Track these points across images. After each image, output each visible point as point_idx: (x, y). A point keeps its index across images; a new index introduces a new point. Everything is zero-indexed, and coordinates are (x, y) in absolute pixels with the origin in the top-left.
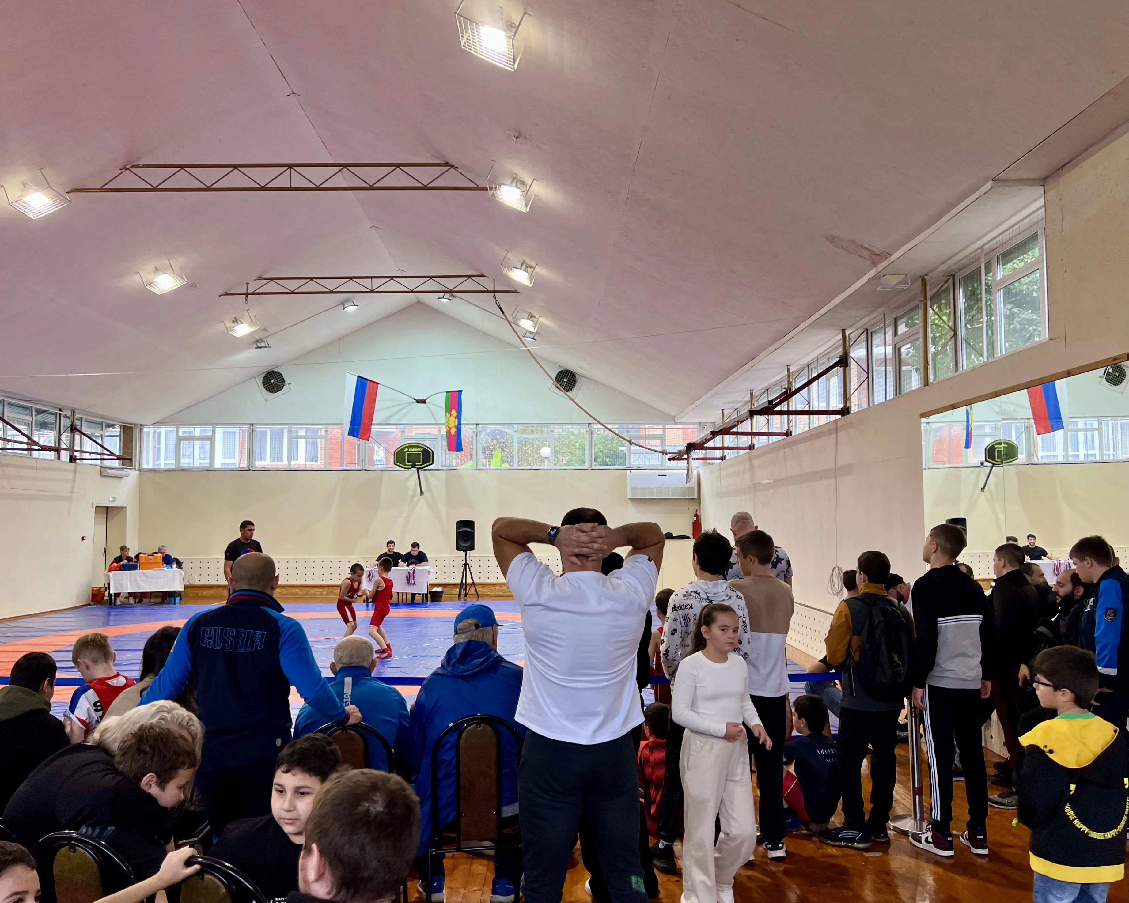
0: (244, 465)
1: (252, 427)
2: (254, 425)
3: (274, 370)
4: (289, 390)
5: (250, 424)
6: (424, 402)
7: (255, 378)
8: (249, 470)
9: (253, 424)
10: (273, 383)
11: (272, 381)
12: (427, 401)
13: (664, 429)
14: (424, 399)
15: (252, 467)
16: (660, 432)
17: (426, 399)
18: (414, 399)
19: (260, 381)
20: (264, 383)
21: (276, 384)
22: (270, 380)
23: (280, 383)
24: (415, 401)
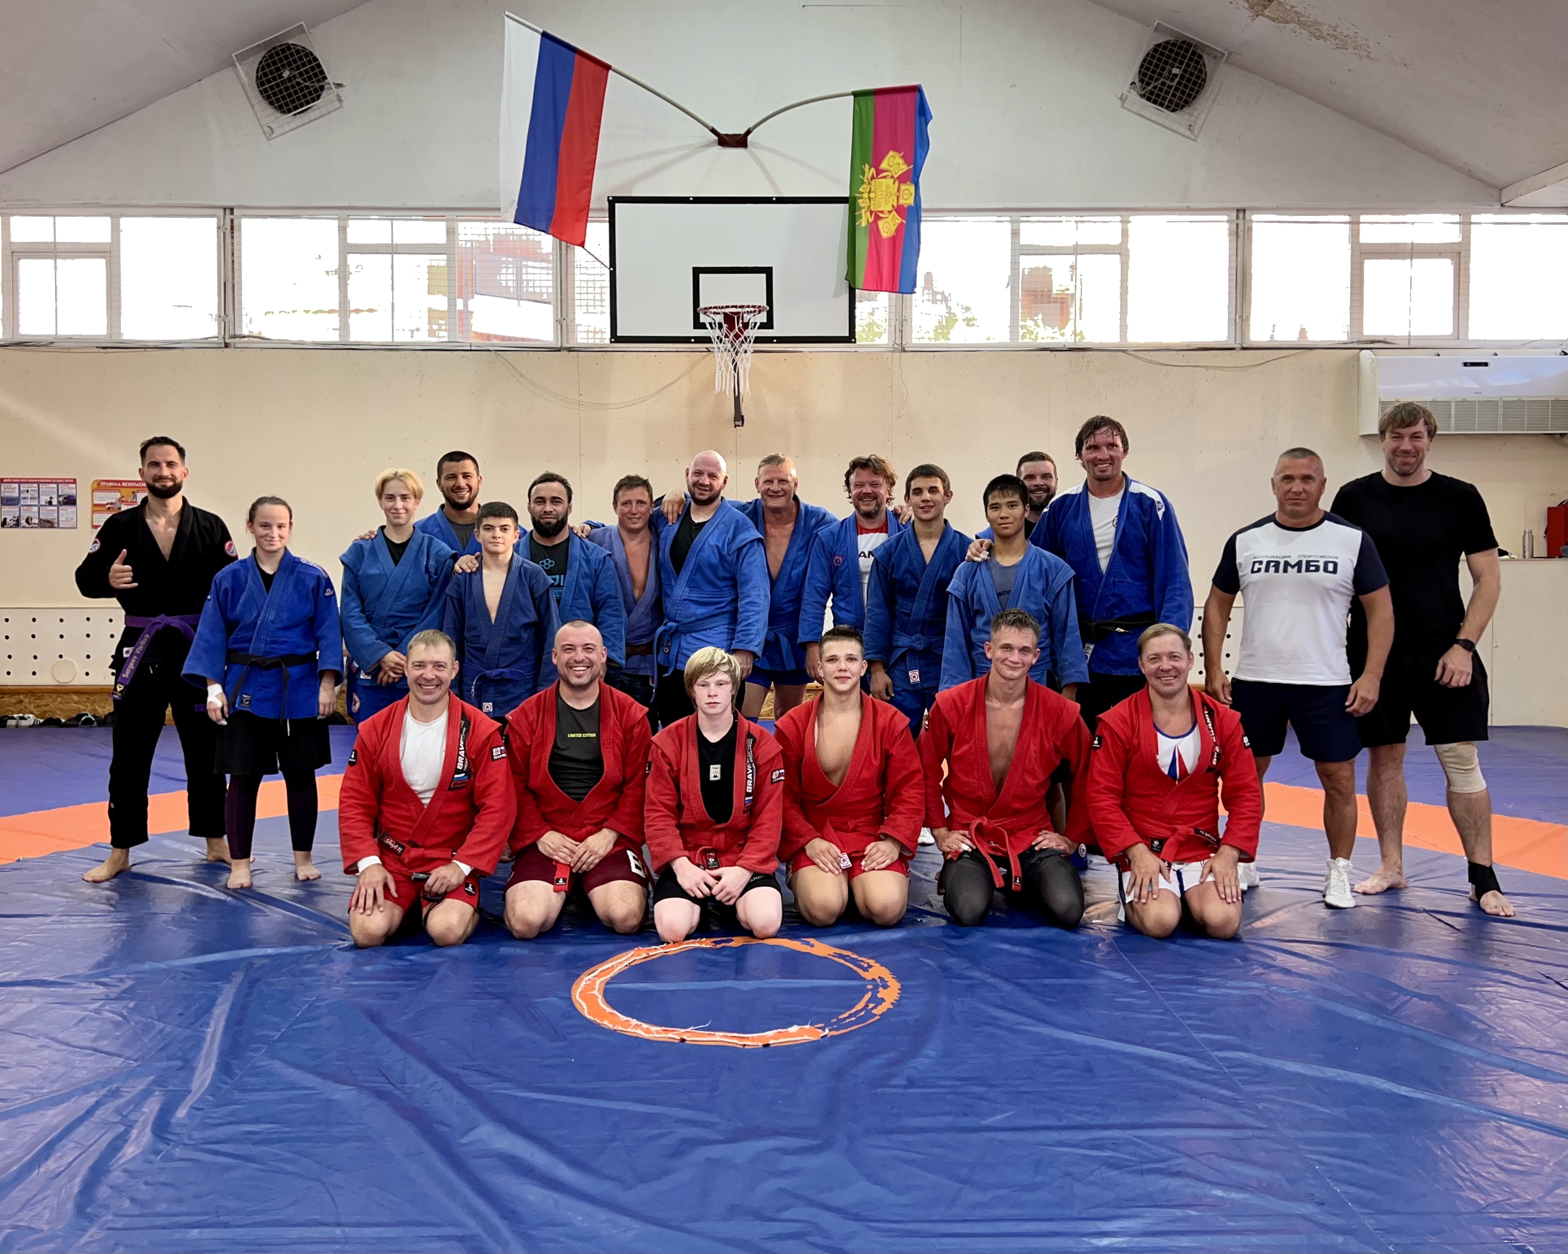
0: (210, 329)
1: (229, 217)
2: (235, 211)
3: (290, 42)
4: (337, 105)
5: (225, 209)
6: (739, 141)
7: (233, 65)
8: (227, 345)
9: (232, 210)
10: (289, 79)
11: (286, 74)
12: (750, 138)
13: (1466, 225)
14: (742, 132)
15: (234, 337)
16: (1453, 235)
17: (749, 132)
18: (713, 131)
19: (247, 72)
20: (261, 82)
21: (299, 84)
22: (278, 69)
23: (310, 78)
24: (716, 138)
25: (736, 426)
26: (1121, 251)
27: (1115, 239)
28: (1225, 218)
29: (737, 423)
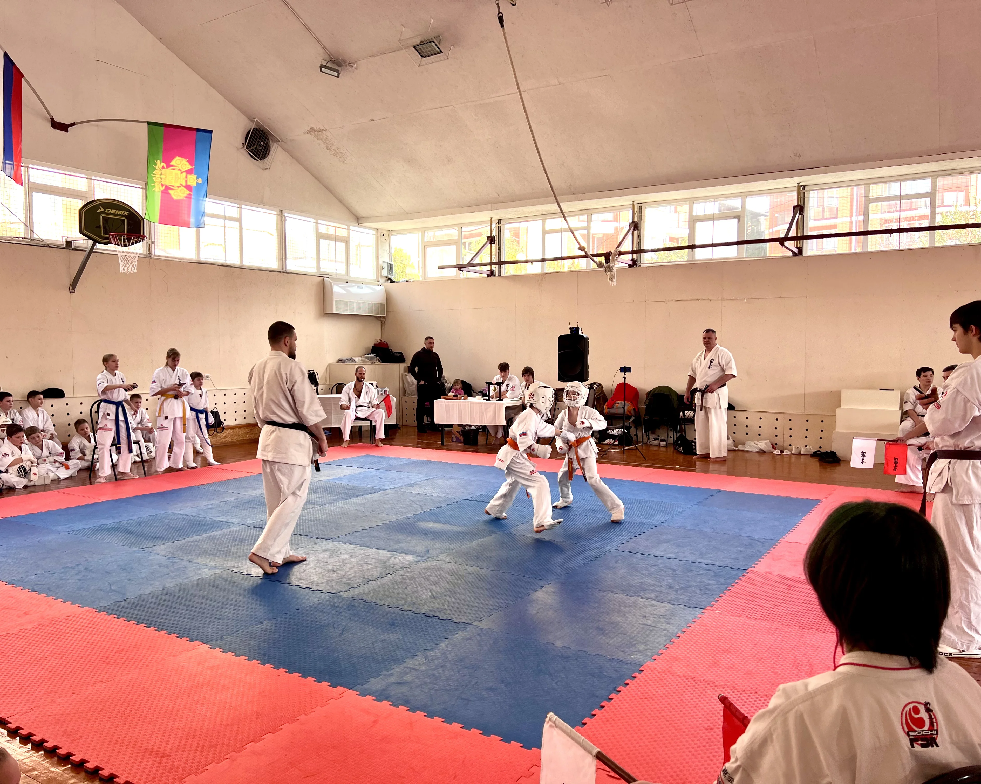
6: (63, 127)
12: (71, 127)
13: (348, 230)
14: (69, 123)
16: (345, 233)
17: (73, 124)
18: (52, 119)
24: (51, 123)
25: (70, 292)
26: (239, 220)
27: (236, 215)
28: (275, 213)
29: (71, 291)
